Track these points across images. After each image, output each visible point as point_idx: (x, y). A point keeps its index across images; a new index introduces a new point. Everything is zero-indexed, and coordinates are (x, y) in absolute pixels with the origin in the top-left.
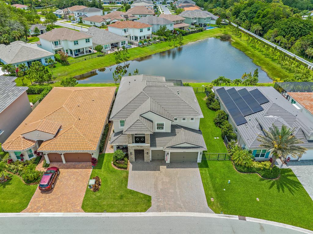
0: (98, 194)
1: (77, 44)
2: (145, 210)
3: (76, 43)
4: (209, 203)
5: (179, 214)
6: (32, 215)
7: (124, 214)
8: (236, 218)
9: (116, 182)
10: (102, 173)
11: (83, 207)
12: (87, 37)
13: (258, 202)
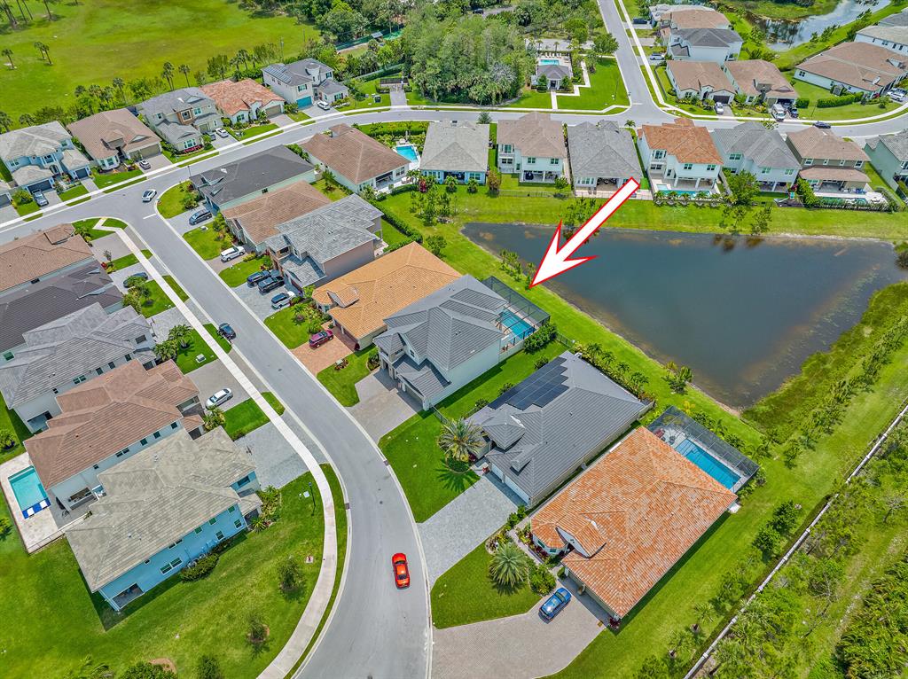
0: (335, 373)
1: (534, 162)
2: (345, 406)
3: (532, 160)
4: (384, 438)
5: (359, 426)
6: (292, 356)
7: (332, 397)
8: (384, 459)
9: (354, 375)
10: (356, 360)
11: (318, 374)
12: (556, 156)
13: (412, 466)
